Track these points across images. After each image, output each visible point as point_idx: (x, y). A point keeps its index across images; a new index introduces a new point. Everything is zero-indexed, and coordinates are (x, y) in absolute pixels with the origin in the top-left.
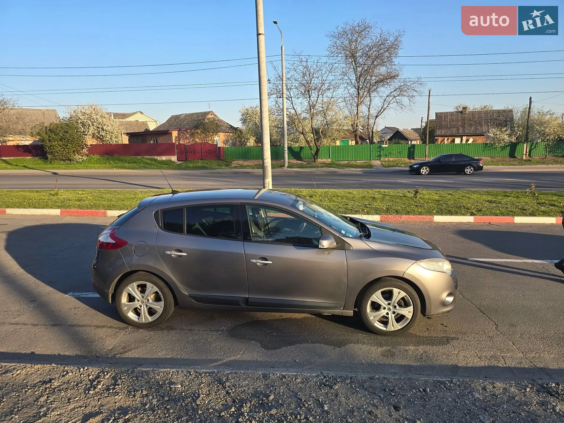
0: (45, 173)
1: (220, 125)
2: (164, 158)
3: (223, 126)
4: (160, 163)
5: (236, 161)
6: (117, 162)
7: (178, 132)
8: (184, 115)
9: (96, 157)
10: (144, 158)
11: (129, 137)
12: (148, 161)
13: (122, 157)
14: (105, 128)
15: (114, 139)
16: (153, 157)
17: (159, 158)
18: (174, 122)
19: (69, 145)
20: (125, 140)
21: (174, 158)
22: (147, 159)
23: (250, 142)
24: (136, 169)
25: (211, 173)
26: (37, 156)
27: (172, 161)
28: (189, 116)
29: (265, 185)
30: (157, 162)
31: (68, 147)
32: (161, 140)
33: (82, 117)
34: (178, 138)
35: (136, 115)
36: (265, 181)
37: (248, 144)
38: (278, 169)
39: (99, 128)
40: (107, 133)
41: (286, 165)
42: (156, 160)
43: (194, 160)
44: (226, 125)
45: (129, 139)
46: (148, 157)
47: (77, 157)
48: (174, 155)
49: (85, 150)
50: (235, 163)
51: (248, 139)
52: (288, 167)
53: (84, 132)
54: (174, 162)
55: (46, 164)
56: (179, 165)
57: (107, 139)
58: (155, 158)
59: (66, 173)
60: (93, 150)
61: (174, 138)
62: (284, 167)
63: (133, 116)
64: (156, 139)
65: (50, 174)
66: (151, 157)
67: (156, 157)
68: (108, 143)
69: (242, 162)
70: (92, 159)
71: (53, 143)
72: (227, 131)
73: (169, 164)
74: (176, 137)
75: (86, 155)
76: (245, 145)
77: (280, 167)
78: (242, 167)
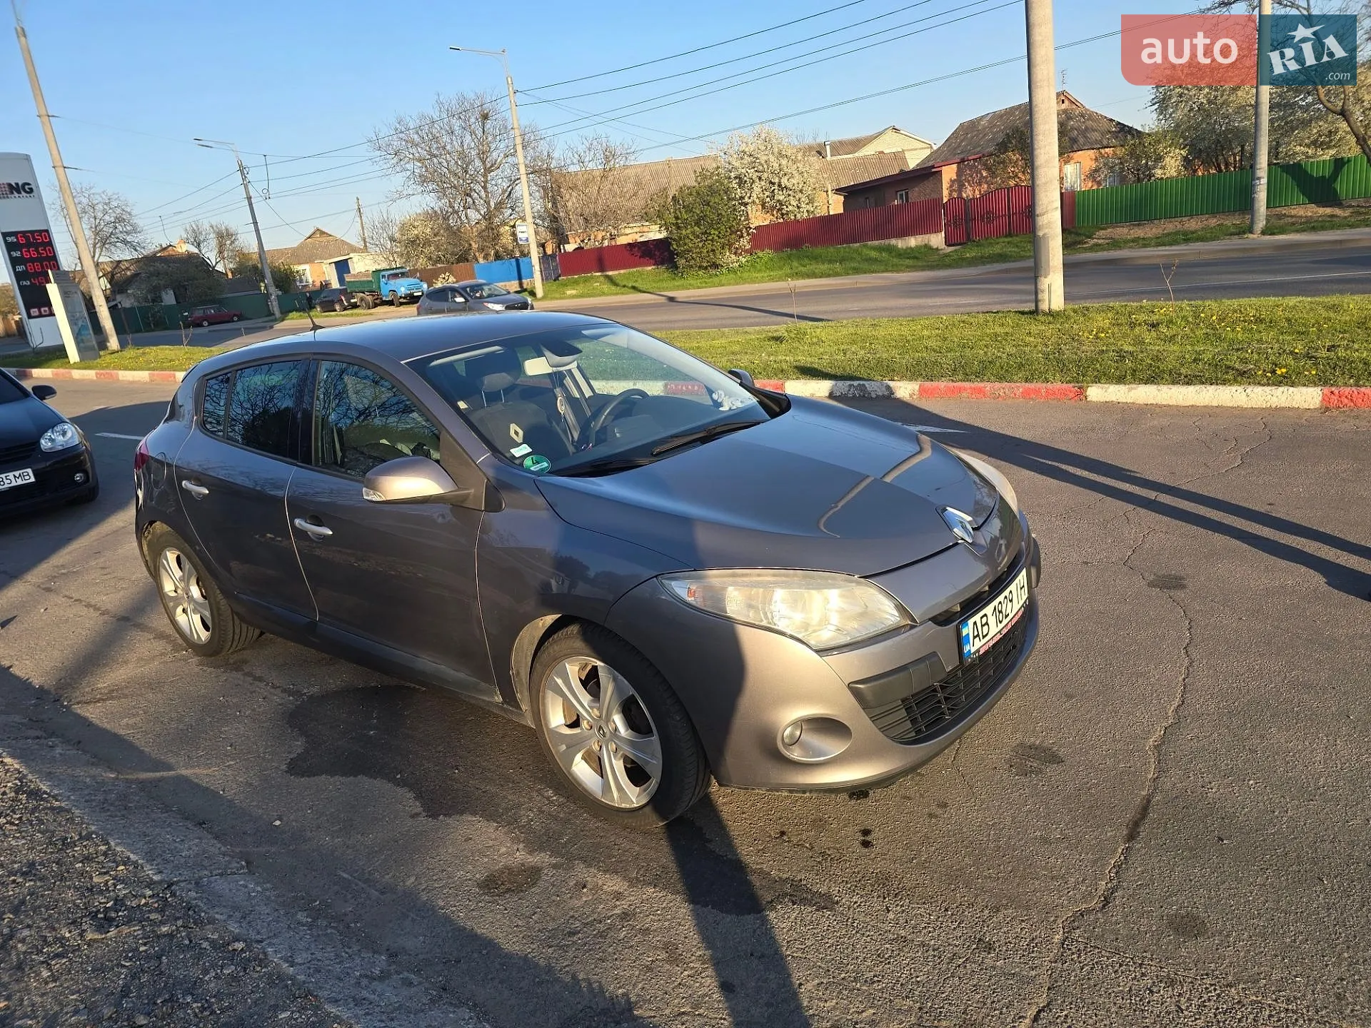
0: (655, 300)
1: (1086, 127)
2: (913, 242)
3: (1094, 130)
4: (900, 255)
5: (1109, 230)
6: (806, 261)
7: (958, 167)
8: (990, 115)
9: (766, 254)
10: (865, 246)
11: (845, 197)
12: (873, 254)
13: (819, 250)
14: (784, 181)
15: (804, 207)
16: (887, 242)
17: (900, 243)
18: (962, 141)
19: (713, 232)
20: (836, 205)
21: (937, 240)
22: (874, 248)
23: (1163, 168)
24: (836, 274)
25: (1007, 271)
26: (662, 264)
27: (931, 248)
28: (1001, 116)
29: (1040, 297)
30: (893, 254)
31: (710, 238)
32: (918, 194)
33: (737, 164)
34: (959, 183)
35: (883, 137)
36: (1039, 284)
37: (1158, 173)
38: (1228, 242)
39: (774, 184)
40: (789, 195)
41: (1260, 224)
42: (890, 250)
43: (987, 239)
44: (1106, 125)
45: (844, 203)
46: (876, 243)
47: (729, 258)
48: (937, 231)
49: (745, 242)
50: (1102, 235)
51: (1159, 158)
52: (1263, 233)
53: (742, 198)
54: (937, 249)
55: (674, 279)
56: (947, 255)
57: (790, 208)
58: (891, 243)
59: (690, 297)
60: (762, 238)
61: (945, 185)
62: (1251, 232)
63: (875, 142)
64: (907, 194)
65: (663, 300)
66: (883, 242)
67: (893, 242)
68: (793, 218)
69: (1125, 230)
70: (758, 260)
71: (684, 232)
72: (1105, 143)
73: (922, 258)
74: (952, 182)
75: (746, 251)
76: (1150, 176)
77: (1238, 234)
78: (1115, 244)
